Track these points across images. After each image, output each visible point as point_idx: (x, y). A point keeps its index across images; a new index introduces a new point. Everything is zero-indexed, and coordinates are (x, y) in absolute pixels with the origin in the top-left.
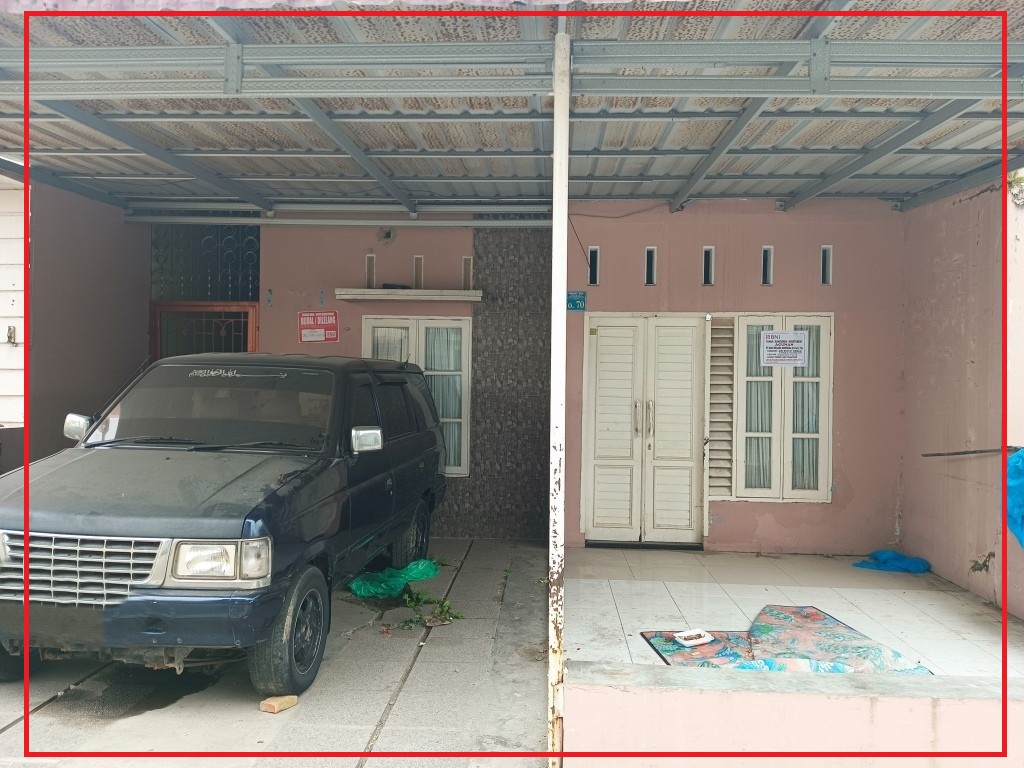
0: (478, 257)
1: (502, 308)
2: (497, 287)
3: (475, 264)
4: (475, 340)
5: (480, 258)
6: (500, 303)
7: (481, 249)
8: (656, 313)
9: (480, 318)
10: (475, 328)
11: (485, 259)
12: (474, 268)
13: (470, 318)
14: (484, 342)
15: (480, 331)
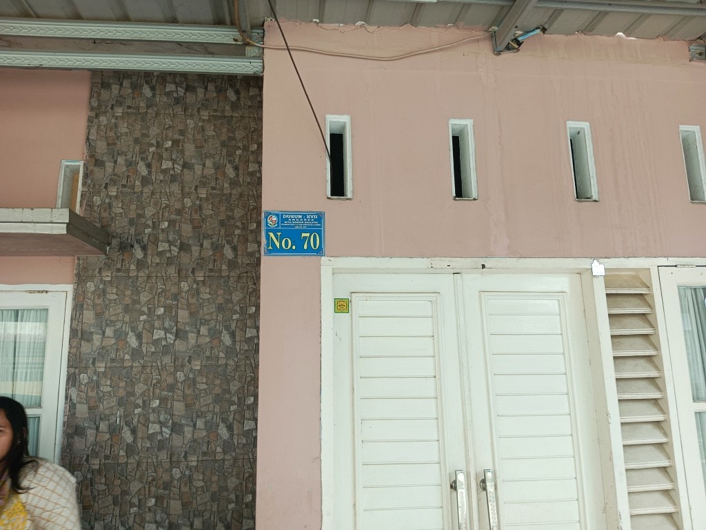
0: (94, 161)
1: (141, 264)
2: (131, 222)
3: (86, 176)
4: (78, 334)
5: (99, 163)
6: (139, 254)
7: (101, 147)
8: (482, 261)
9: (91, 286)
10: (78, 307)
11: (109, 166)
12: (84, 184)
13: (70, 288)
14: (97, 339)
15: (89, 315)
